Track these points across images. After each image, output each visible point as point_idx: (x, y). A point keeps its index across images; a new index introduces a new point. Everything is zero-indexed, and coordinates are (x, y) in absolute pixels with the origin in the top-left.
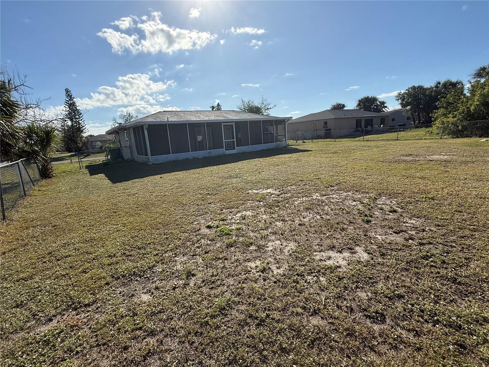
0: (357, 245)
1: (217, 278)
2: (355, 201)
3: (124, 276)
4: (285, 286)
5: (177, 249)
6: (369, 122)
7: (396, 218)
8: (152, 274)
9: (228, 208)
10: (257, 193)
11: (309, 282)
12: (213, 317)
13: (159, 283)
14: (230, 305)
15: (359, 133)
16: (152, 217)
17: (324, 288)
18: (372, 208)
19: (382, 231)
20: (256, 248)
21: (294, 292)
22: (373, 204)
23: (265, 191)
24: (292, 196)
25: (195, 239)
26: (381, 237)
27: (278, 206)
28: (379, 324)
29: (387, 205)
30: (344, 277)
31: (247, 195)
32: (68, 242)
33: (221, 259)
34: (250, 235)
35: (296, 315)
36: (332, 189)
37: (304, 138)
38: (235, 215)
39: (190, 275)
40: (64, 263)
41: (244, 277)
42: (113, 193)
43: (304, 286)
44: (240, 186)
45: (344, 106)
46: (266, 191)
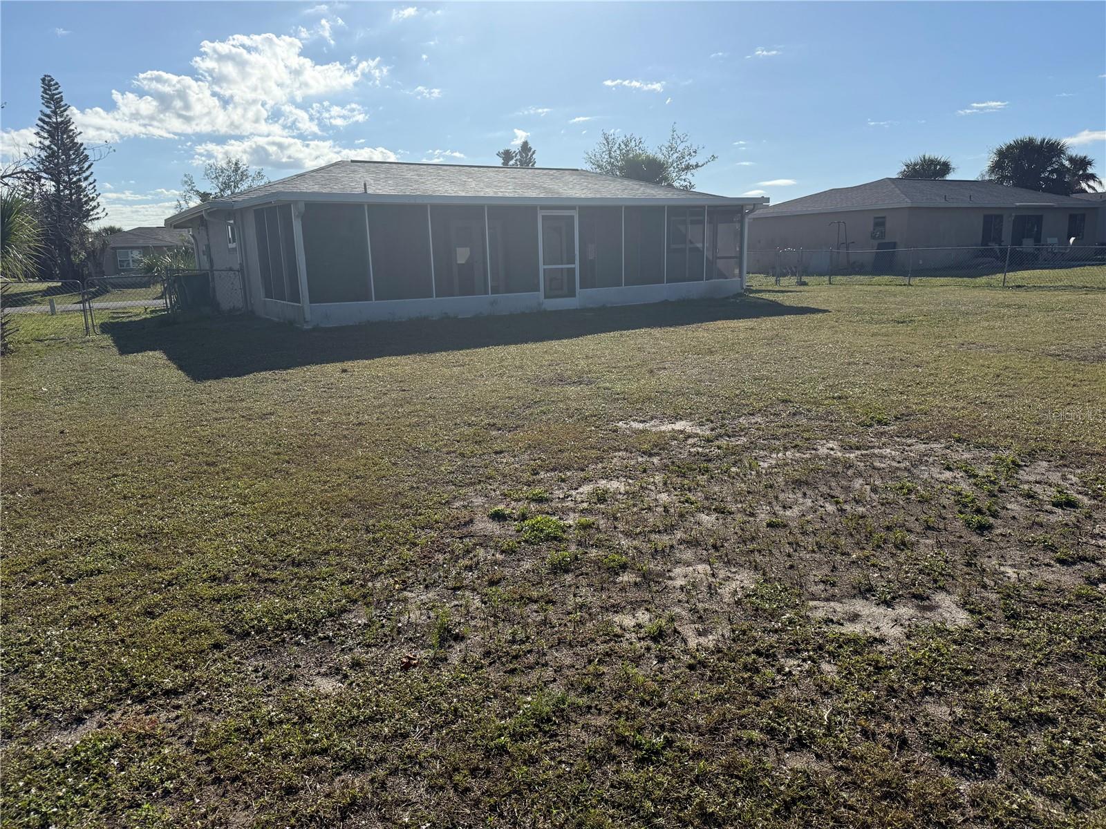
0: (940, 588)
1: (525, 647)
2: (949, 469)
3: (260, 631)
4: (719, 678)
5: (406, 569)
6: (1029, 224)
7: (1070, 523)
8: (339, 629)
9: (554, 470)
10: (642, 431)
11: (790, 672)
12: (517, 737)
13: (361, 653)
14: (562, 713)
15: (990, 259)
16: (325, 482)
17: (831, 688)
18: (1001, 491)
19: (1022, 557)
20: (638, 579)
21: (745, 694)
22: (1006, 480)
23: (667, 427)
24: (753, 446)
25: (458, 546)
26: (1016, 570)
27: (707, 471)
28: (976, 779)
29: (1050, 486)
30: (892, 667)
31: (613, 435)
32: (89, 537)
33: (536, 602)
34: (619, 544)
35: (747, 746)
36: (882, 430)
37: (803, 270)
38: (576, 489)
39: (449, 636)
40: (89, 588)
41: (602, 648)
42: (200, 407)
43: (773, 681)
44: (589, 408)
45: (946, 168)
46: (670, 427)
